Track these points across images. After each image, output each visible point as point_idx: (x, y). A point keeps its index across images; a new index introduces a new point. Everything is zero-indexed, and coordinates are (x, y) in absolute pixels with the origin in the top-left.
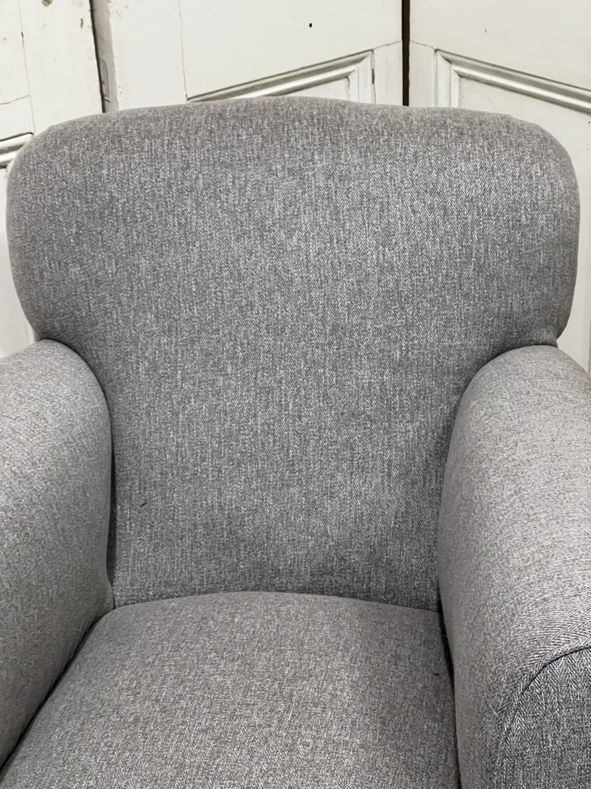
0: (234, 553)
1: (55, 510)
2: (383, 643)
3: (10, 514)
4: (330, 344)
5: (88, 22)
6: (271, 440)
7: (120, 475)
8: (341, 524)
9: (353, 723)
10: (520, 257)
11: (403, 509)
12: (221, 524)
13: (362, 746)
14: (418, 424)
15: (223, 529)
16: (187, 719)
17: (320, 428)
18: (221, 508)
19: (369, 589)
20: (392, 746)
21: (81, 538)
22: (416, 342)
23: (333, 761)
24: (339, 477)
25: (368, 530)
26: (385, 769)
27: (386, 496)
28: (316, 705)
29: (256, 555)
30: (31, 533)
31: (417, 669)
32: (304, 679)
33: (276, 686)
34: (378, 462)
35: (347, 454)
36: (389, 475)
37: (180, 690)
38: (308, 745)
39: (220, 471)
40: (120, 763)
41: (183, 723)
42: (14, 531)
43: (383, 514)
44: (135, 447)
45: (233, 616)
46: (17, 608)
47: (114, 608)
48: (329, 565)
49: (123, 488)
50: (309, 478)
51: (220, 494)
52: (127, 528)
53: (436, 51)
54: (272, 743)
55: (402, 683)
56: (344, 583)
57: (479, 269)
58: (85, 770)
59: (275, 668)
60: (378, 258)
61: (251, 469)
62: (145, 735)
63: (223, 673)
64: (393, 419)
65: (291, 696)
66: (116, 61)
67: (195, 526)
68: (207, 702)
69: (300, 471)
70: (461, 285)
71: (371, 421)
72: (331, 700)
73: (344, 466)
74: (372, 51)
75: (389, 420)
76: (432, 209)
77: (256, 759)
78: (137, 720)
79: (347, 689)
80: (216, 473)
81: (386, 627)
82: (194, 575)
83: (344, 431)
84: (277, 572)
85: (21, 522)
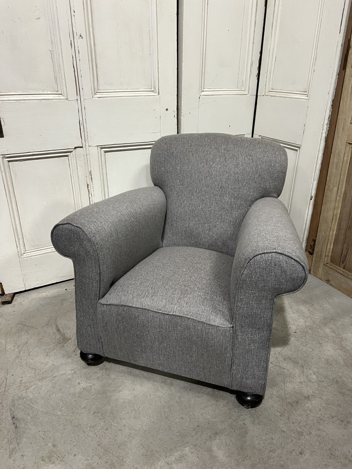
0: (190, 238)
1: (146, 217)
2: (221, 260)
3: (133, 214)
4: (220, 190)
5: (176, 116)
6: (202, 212)
7: (167, 218)
8: (217, 234)
9: (208, 274)
10: (270, 174)
11: (232, 233)
12: (188, 231)
13: (209, 279)
14: (239, 212)
15: (188, 232)
16: (168, 267)
17: (214, 211)
18: (189, 227)
19: (222, 251)
20: (216, 281)
21: (153, 227)
22: (241, 192)
23: (201, 281)
24: (218, 223)
25: (223, 237)
26: (213, 285)
27: (229, 229)
28: (200, 269)
29: (196, 239)
30: (138, 220)
31: (228, 266)
32: (199, 263)
33: (191, 264)
34: (228, 221)
35: (220, 218)
36: (230, 224)
37: (168, 262)
38: (195, 277)
39: (190, 219)
40: (150, 274)
41: (167, 268)
42: (134, 218)
43: (227, 233)
44: (171, 211)
45: (186, 250)
46: (131, 235)
47: (162, 247)
48: (213, 244)
49: (167, 221)
50: (210, 222)
51: (189, 224)
52: (167, 230)
53: (259, 136)
54: (186, 275)
55: (223, 268)
56: (216, 249)
57: (260, 176)
58: (141, 274)
59: (192, 260)
60: (234, 171)
61: (197, 219)
62: (157, 269)
63: (180, 260)
64: (233, 211)
65: (194, 266)
66: (182, 127)
67: (182, 231)
68: (174, 265)
69: (208, 220)
70: (254, 179)
71: (227, 210)
72: (204, 269)
73: (219, 220)
74: (244, 135)
75: (232, 211)
76: (249, 159)
77: (182, 278)
78: (157, 266)
79: (209, 267)
80: (188, 219)
81: (223, 257)
82: (181, 243)
83: (220, 212)
84: (200, 244)
85: (136, 217)
